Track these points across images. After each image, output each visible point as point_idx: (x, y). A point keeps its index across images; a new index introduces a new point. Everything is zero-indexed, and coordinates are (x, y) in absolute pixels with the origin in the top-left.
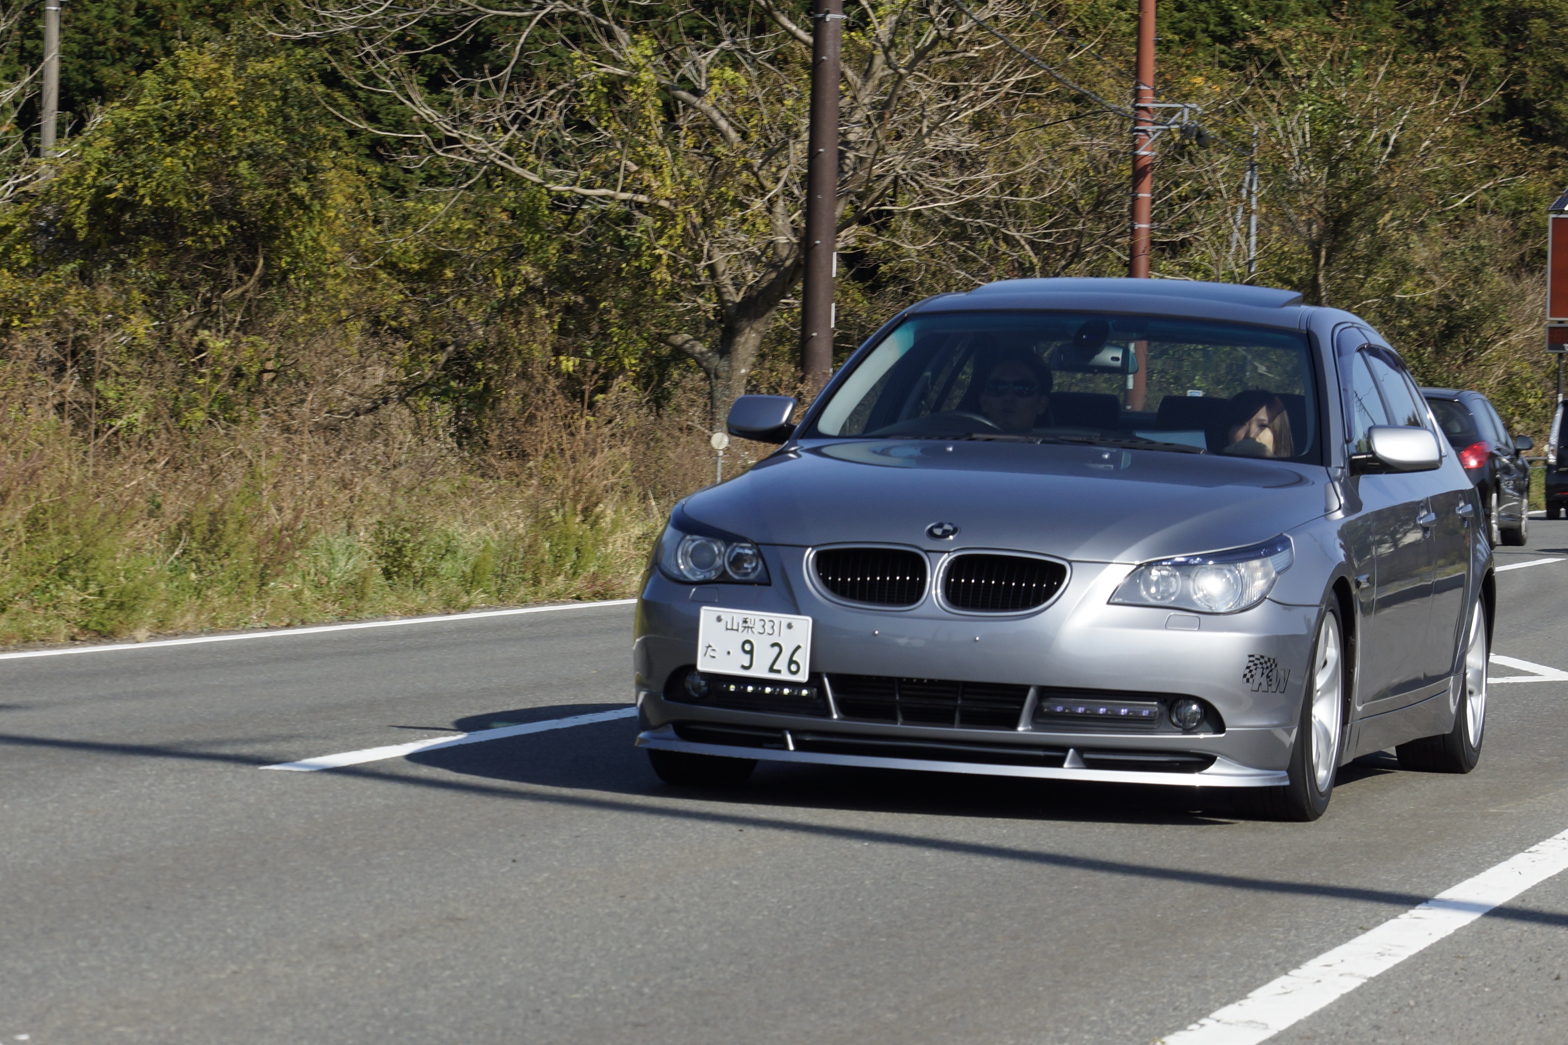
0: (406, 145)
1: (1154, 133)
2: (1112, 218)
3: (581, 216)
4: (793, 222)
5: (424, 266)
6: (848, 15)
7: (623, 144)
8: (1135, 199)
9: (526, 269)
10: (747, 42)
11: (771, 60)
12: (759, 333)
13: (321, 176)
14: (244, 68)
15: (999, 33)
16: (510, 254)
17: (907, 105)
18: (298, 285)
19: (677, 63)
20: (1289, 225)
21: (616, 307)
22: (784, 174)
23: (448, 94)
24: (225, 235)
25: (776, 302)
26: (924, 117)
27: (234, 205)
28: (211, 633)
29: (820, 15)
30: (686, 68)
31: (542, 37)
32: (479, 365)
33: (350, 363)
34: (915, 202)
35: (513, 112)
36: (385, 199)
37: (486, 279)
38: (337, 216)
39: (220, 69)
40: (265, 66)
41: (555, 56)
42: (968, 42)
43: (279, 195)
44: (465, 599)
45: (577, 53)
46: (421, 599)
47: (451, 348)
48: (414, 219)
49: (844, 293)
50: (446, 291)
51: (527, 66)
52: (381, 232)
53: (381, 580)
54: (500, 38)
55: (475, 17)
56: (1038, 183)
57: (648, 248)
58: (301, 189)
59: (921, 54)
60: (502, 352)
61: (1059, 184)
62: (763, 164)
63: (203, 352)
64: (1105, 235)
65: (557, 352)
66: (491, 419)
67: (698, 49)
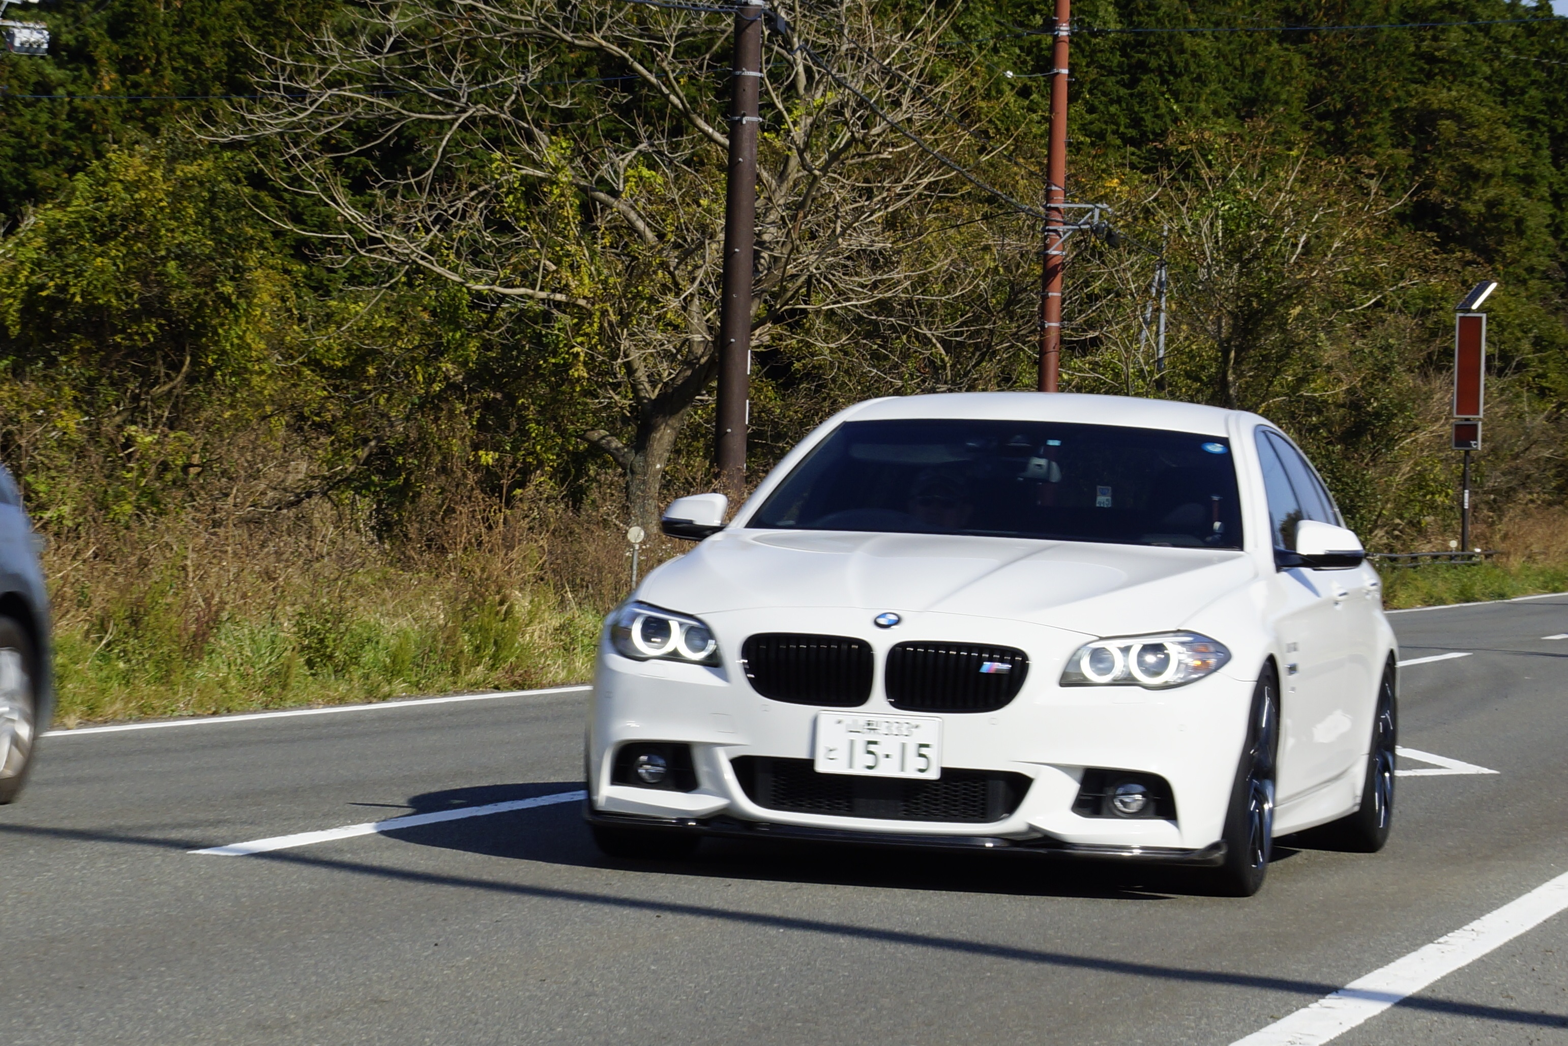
0: (330, 245)
1: (1065, 233)
2: (1023, 317)
3: (501, 314)
4: (707, 321)
5: (347, 363)
6: (764, 118)
7: (542, 245)
8: (1045, 298)
9: (447, 366)
10: (663, 143)
11: (687, 162)
12: (673, 428)
13: (248, 276)
14: (173, 171)
15: (912, 135)
16: (431, 351)
17: (821, 206)
18: (224, 381)
19: (595, 165)
20: (1197, 324)
21: (533, 404)
22: (700, 274)
23: (371, 195)
24: (152, 332)
25: (692, 399)
26: (837, 217)
27: (162, 304)
28: (139, 720)
29: (737, 118)
30: (604, 170)
31: (464, 140)
32: (400, 460)
33: (274, 458)
34: (828, 301)
35: (435, 213)
36: (309, 297)
37: (407, 375)
38: (263, 314)
39: (150, 171)
40: (194, 168)
41: (475, 158)
42: (881, 144)
43: (206, 293)
44: (386, 689)
45: (498, 155)
46: (343, 688)
47: (373, 443)
48: (338, 318)
49: (759, 390)
50: (368, 388)
51: (449, 168)
52: (305, 330)
53: (306, 670)
54: (422, 141)
55: (398, 120)
56: (950, 281)
57: (565, 345)
58: (228, 289)
59: (835, 156)
60: (422, 447)
61: (969, 284)
62: (679, 264)
63: (130, 447)
64: (1016, 333)
65: (476, 447)
66: (410, 513)
67: (616, 152)
